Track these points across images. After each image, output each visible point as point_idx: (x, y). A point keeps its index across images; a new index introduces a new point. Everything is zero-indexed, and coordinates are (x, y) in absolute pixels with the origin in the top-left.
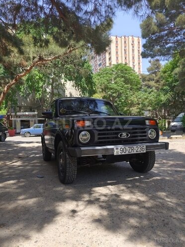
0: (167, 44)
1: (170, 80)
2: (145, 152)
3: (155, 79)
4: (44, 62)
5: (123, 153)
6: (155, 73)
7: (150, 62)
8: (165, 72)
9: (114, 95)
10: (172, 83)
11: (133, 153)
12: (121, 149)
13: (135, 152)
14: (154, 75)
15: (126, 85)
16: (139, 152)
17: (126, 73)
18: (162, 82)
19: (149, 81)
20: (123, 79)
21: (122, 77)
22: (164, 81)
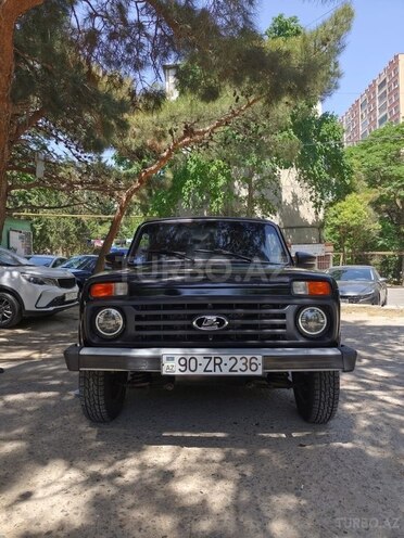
2: (259, 372)
4: (198, 137)
5: (188, 373)
11: (218, 373)
12: (183, 362)
13: (226, 372)
16: (240, 373)
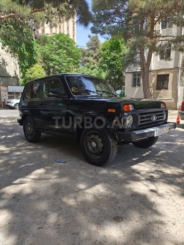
0: (113, 22)
1: (109, 58)
3: (94, 55)
6: (94, 49)
7: (89, 37)
8: (104, 50)
9: (56, 67)
10: (109, 61)
14: (93, 51)
15: (68, 58)
17: (68, 45)
18: (100, 60)
19: (88, 56)
20: (65, 51)
21: (65, 49)
22: (102, 58)
